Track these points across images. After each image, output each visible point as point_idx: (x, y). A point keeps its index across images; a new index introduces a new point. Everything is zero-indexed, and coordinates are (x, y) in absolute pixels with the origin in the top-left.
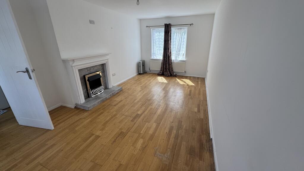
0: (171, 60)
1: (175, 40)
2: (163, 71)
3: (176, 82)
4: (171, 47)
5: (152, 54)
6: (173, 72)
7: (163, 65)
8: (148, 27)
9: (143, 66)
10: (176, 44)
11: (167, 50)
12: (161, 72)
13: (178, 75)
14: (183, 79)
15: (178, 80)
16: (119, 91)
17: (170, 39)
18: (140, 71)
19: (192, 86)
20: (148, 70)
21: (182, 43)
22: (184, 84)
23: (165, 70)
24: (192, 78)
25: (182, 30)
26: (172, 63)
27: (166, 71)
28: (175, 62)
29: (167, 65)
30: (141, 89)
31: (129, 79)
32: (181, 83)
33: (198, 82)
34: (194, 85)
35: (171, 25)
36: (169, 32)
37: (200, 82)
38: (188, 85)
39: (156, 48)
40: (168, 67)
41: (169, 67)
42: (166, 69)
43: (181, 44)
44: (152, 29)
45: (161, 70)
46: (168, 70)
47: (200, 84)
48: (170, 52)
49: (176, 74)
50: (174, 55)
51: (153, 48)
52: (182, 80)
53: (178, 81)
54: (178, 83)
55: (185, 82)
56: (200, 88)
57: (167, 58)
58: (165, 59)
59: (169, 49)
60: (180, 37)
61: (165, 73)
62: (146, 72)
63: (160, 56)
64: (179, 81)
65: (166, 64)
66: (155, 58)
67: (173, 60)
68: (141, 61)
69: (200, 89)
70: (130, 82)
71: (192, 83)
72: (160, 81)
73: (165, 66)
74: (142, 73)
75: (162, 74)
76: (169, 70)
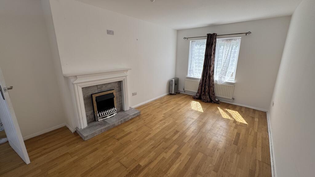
0: (213, 81)
1: (221, 55)
2: (201, 94)
3: (217, 113)
4: (213, 64)
5: (188, 71)
6: (215, 97)
7: (202, 86)
8: (186, 38)
9: (176, 84)
10: (222, 60)
11: (209, 68)
12: (198, 95)
13: (222, 101)
14: (228, 110)
15: (221, 110)
16: (134, 116)
17: (214, 53)
18: (172, 91)
19: (242, 124)
20: (182, 90)
21: (231, 59)
22: (230, 118)
23: (203, 93)
24: (243, 110)
25: (233, 41)
26: (213, 85)
27: (205, 94)
28: (218, 83)
29: (207, 87)
30: (163, 118)
31: (155, 100)
32: (225, 115)
33: (253, 118)
34: (246, 123)
35: (216, 35)
36: (212, 44)
37: (257, 120)
38: (235, 121)
39: (194, 64)
40: (207, 90)
41: (209, 90)
42: (204, 91)
43: (229, 60)
44: (191, 41)
45: (198, 93)
46: (207, 94)
47: (257, 123)
48: (212, 70)
49: (219, 101)
50: (217, 74)
51: (191, 64)
52: (227, 112)
53: (219, 113)
54: (220, 115)
55: (230, 115)
56: (256, 130)
57: (208, 78)
58: (205, 78)
59: (210, 66)
60: (229, 50)
61: (202, 97)
62: (179, 93)
63: (199, 75)
64: (221, 112)
65: (205, 85)
66: (192, 76)
67: (216, 81)
68: (174, 79)
69: (256, 134)
70: (155, 104)
71: (242, 119)
72: (193, 108)
73: (203, 88)
74: (173, 93)
75: (199, 98)
76: (209, 93)
